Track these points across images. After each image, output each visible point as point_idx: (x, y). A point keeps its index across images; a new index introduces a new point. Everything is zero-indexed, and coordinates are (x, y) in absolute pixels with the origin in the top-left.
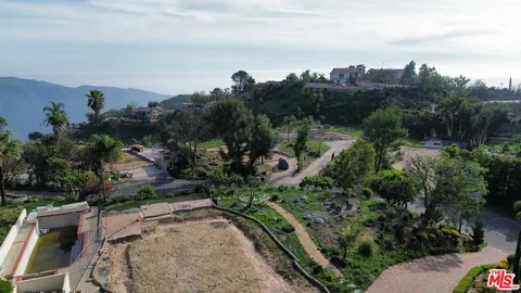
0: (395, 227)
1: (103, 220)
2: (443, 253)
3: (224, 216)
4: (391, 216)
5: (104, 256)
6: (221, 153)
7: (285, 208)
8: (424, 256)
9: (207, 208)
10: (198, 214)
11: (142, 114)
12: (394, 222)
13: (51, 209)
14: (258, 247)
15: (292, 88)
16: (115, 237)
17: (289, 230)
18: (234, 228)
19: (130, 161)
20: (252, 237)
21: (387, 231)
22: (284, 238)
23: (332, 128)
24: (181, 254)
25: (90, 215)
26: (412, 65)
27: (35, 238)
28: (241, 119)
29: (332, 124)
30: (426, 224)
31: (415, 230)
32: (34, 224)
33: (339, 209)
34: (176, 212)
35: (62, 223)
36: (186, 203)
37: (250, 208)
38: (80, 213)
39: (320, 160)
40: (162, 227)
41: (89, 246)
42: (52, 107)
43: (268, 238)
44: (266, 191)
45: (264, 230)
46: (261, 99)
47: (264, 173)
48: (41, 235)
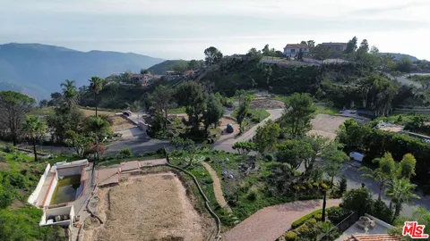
0: (278, 182)
1: (96, 172)
2: (310, 199)
3: (173, 171)
4: (279, 174)
5: (95, 195)
6: (184, 120)
7: (212, 167)
8: (293, 201)
9: (162, 165)
10: (156, 169)
11: (136, 80)
12: (279, 178)
13: (65, 164)
14: (188, 193)
15: (250, 62)
16: (103, 184)
17: (210, 182)
18: (177, 180)
19: (121, 123)
20: (186, 186)
21: (273, 184)
22: (205, 187)
23: (277, 97)
24: (140, 195)
25: (89, 168)
26: (354, 40)
27: (55, 183)
28: (198, 97)
29: (277, 94)
30: (303, 180)
31: (292, 184)
32: (55, 174)
33: (246, 169)
34: (142, 168)
35: (72, 172)
36: (149, 161)
37: (189, 167)
38: (82, 167)
39: (258, 125)
40: (132, 178)
41: (87, 189)
42: (67, 83)
43: (195, 188)
44: (204, 154)
45: (195, 182)
46: (226, 71)
47: (214, 136)
48: (60, 180)
